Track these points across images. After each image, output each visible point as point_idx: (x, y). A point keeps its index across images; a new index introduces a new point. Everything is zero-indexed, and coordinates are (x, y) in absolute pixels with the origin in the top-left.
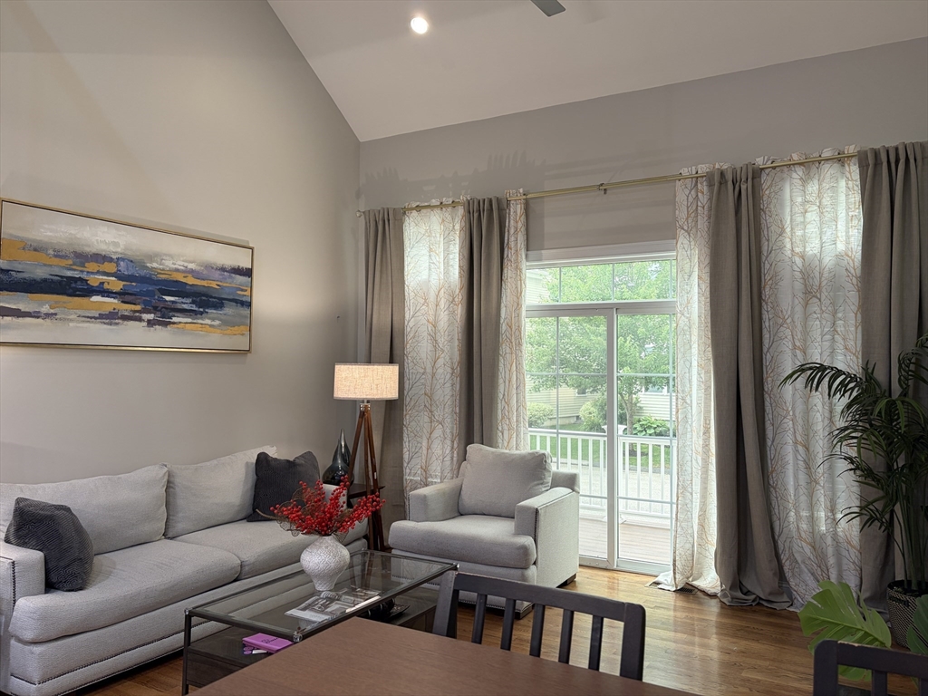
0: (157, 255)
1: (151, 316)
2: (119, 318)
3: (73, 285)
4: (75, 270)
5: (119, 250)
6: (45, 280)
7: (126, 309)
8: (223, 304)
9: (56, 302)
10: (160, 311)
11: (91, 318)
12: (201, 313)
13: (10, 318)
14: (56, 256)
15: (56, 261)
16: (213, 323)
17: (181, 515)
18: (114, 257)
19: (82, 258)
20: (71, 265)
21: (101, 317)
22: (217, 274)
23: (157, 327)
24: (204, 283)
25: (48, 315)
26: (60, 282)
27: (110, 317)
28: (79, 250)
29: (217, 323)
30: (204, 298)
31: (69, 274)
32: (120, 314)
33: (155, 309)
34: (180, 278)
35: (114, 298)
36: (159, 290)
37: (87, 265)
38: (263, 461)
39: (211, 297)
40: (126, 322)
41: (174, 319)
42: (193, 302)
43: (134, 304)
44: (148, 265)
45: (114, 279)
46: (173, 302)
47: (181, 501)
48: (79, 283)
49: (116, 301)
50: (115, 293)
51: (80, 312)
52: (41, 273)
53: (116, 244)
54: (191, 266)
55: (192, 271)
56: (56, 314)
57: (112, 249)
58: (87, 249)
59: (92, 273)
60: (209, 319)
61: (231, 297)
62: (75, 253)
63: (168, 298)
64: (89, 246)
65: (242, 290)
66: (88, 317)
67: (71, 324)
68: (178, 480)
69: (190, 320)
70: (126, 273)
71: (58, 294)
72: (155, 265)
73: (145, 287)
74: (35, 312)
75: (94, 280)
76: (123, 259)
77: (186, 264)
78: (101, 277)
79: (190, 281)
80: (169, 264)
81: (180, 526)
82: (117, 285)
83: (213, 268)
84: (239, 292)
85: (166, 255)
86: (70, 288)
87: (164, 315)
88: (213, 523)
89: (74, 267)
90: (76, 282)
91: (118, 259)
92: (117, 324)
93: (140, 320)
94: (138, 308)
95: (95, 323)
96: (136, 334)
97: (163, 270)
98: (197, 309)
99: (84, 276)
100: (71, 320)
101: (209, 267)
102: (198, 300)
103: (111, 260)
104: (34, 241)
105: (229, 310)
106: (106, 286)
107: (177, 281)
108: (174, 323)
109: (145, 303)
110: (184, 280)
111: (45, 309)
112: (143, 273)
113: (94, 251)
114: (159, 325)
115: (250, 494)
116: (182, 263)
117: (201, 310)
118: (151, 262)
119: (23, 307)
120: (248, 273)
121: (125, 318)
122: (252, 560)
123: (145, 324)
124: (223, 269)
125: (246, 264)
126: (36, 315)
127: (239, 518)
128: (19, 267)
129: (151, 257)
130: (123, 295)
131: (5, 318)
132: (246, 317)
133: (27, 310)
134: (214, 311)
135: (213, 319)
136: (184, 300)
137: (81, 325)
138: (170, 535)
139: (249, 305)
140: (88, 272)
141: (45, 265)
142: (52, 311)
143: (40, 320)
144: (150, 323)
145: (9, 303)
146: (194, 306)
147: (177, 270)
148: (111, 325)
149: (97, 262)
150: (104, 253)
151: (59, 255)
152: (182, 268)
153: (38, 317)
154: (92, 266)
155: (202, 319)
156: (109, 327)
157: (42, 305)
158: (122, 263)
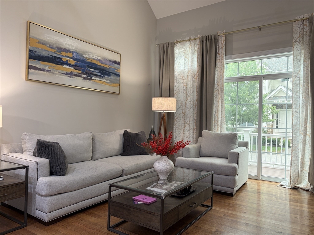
0: (87, 52)
1: (85, 76)
2: (73, 75)
3: (57, 60)
4: (57, 54)
5: (73, 48)
6: (46, 57)
7: (76, 72)
8: (110, 74)
9: (51, 66)
10: (88, 74)
11: (63, 74)
12: (103, 77)
13: (33, 70)
14: (50, 48)
15: (50, 49)
16: (107, 81)
17: (97, 151)
18: (72, 51)
19: (61, 50)
20: (56, 52)
21: (67, 74)
22: (108, 63)
23: (87, 80)
24: (103, 65)
25: (48, 71)
26: (52, 58)
27: (70, 74)
28: (59, 46)
29: (108, 81)
30: (103, 71)
31: (55, 55)
32: (74, 74)
33: (86, 73)
34: (95, 62)
35: (72, 67)
36: (87, 66)
37: (62, 52)
38: (126, 133)
39: (106, 71)
40: (76, 77)
41: (93, 78)
42: (100, 72)
43: (79, 70)
44: (84, 56)
45: (71, 59)
46: (93, 71)
47: (97, 146)
48: (59, 59)
49: (72, 68)
50: (72, 65)
51: (59, 71)
52: (45, 54)
53: (72, 46)
54: (99, 58)
55: (99, 60)
56: (51, 71)
57: (71, 47)
58: (62, 46)
59: (64, 56)
60: (106, 79)
61: (113, 72)
62: (57, 47)
63: (91, 70)
64: (63, 45)
65: (117, 70)
66: (62, 73)
67: (56, 75)
68: (96, 138)
69: (98, 79)
70: (76, 58)
71: (52, 63)
72: (86, 56)
73: (83, 64)
74: (43, 69)
75: (65, 59)
76: (75, 52)
77: (97, 57)
78: (67, 58)
79: (99, 64)
80: (91, 56)
81: (97, 156)
82: (73, 62)
83: (106, 60)
84: (116, 71)
85: (90, 52)
86: (56, 61)
87: (89, 76)
88: (109, 155)
89: (57, 53)
90: (58, 59)
91: (73, 52)
92: (73, 77)
93: (81, 77)
94: (80, 72)
95: (65, 76)
96: (79, 82)
97: (89, 58)
98: (101, 75)
99: (61, 57)
100: (56, 74)
101: (105, 59)
102: (101, 71)
103: (70, 52)
104: (42, 40)
105: (112, 77)
106: (69, 62)
107: (94, 63)
108: (93, 79)
109: (83, 70)
110: (96, 63)
111: (47, 68)
112: (82, 58)
113: (64, 47)
114: (88, 80)
115: (122, 146)
116: (96, 57)
117: (103, 75)
118: (85, 55)
119: (38, 66)
120: (119, 63)
121: (76, 75)
122: (127, 169)
123: (83, 78)
124: (110, 61)
125: (118, 60)
126: (43, 70)
127: (118, 154)
128: (37, 50)
129: (85, 53)
130: (74, 66)
131: (32, 70)
132: (118, 80)
133: (40, 68)
134: (107, 77)
135: (107, 80)
136: (96, 71)
137: (60, 76)
138: (94, 159)
139: (119, 76)
140: (62, 56)
141: (46, 51)
142: (49, 69)
143: (45, 72)
144: (85, 78)
145: (33, 64)
146: (100, 74)
147: (94, 59)
148: (70, 77)
149: (65, 52)
150: (68, 49)
151: (51, 47)
152: (96, 58)
153: (44, 71)
154: (64, 53)
155: (103, 79)
156: (70, 78)
157: (46, 66)
158: (74, 54)
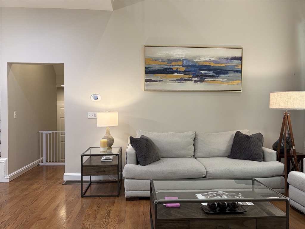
0: (198, 57)
1: (196, 79)
2: (183, 80)
3: (168, 70)
4: (168, 65)
5: (183, 57)
6: (159, 70)
7: (186, 77)
8: (227, 72)
9: (162, 77)
10: (200, 77)
11: (174, 81)
12: (217, 77)
13: (149, 82)
14: (162, 62)
15: (162, 63)
16: (223, 80)
17: (199, 150)
18: (181, 59)
19: (170, 61)
20: (167, 64)
21: (177, 80)
22: (224, 61)
23: (198, 83)
24: (219, 65)
25: (160, 81)
26: (163, 70)
27: (181, 80)
28: (169, 58)
29: (225, 80)
30: (218, 71)
31: (166, 67)
32: (184, 79)
33: (197, 76)
34: (208, 64)
35: (182, 73)
36: (199, 69)
37: (172, 63)
39: (222, 70)
40: (186, 82)
41: (206, 80)
42: (214, 73)
43: (189, 75)
44: (194, 60)
45: (182, 67)
46: (205, 73)
47: (199, 145)
48: (170, 69)
49: (182, 75)
50: (182, 72)
51: (170, 79)
52: (157, 68)
53: (182, 55)
54: (212, 59)
55: (213, 61)
56: (162, 80)
57: (181, 56)
58: (172, 58)
59: (174, 66)
60: (221, 78)
61: (231, 69)
62: (168, 59)
63: (202, 72)
64: (173, 57)
65: (237, 66)
66: (173, 81)
67: (167, 83)
68: (199, 138)
69: (212, 80)
70: (186, 64)
71: (163, 74)
72: (197, 60)
73: (193, 69)
74: (156, 80)
75: (175, 68)
76: (185, 60)
77: (210, 58)
78: (177, 67)
79: (212, 64)
80: (203, 59)
81: (198, 154)
82: (182, 69)
83: (222, 59)
84: (235, 67)
85: (202, 56)
86: (167, 71)
87: (201, 78)
89: (168, 64)
90: (168, 69)
91: (183, 60)
92: (183, 82)
93: (192, 80)
94: (191, 76)
95: (175, 82)
96: (190, 85)
97: (201, 62)
98: (215, 75)
99: (171, 67)
100: (167, 82)
101: (221, 58)
102: (216, 71)
103: (180, 60)
104: (155, 57)
105: (230, 75)
106: (179, 70)
107: (206, 65)
108: (205, 81)
109: (193, 74)
110: (210, 65)
111: (159, 79)
112: (193, 63)
113: (174, 58)
114: (199, 82)
116: (208, 58)
117: (217, 75)
118: (196, 59)
119: (152, 79)
120: (240, 59)
121: (186, 80)
122: (211, 172)
123: (194, 82)
124: (227, 58)
125: (239, 55)
126: (156, 81)
127: (225, 156)
128: (151, 66)
129: (196, 58)
130: (185, 72)
131: (147, 82)
132: (239, 77)
133: (154, 79)
134: (223, 75)
135: (223, 79)
136: (210, 72)
137: (170, 83)
139: (241, 72)
140: (172, 66)
141: (159, 65)
142: (161, 79)
143: (158, 82)
144: (196, 82)
145: (148, 78)
146: (214, 74)
147: (206, 61)
148: (181, 83)
149: (175, 62)
150: (178, 58)
151: (163, 61)
152: (209, 60)
153: (157, 82)
154: (174, 63)
155: (218, 79)
156: (180, 84)
157: (158, 78)
158: (184, 61)
